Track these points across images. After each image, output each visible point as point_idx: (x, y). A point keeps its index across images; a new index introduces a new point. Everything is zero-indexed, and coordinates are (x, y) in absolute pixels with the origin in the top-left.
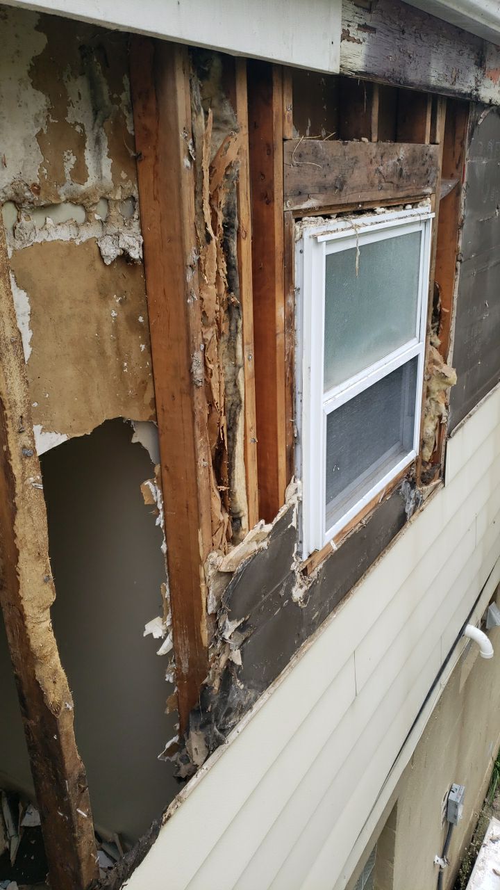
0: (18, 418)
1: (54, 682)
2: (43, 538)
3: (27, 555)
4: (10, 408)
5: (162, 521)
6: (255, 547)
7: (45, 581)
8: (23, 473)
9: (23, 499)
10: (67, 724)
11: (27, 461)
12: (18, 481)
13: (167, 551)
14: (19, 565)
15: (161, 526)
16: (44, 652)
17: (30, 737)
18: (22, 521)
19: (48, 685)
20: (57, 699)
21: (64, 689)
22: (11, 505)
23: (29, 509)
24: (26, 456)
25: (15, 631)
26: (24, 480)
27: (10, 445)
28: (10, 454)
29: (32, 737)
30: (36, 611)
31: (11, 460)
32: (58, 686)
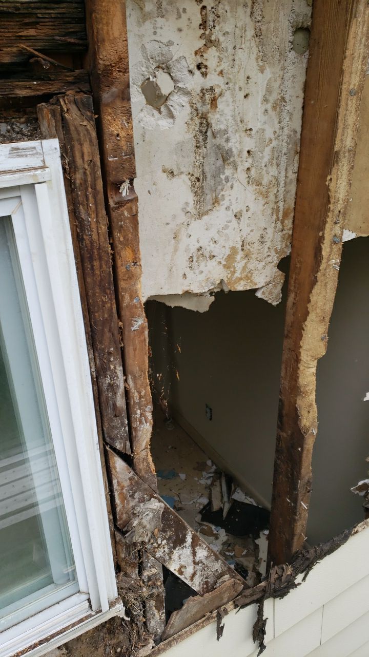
0: (337, 212)
1: (309, 412)
2: (329, 307)
3: (314, 317)
4: (334, 203)
7: (322, 339)
8: (330, 255)
9: (324, 275)
10: (310, 443)
11: (334, 247)
12: (324, 261)
14: (306, 323)
16: (307, 389)
17: (279, 444)
18: (318, 291)
19: (303, 413)
20: (308, 424)
21: (314, 419)
22: (313, 278)
23: (326, 283)
24: (335, 243)
25: (288, 368)
26: (329, 260)
27: (326, 232)
28: (324, 239)
29: (281, 444)
30: (309, 358)
31: (323, 244)
32: (311, 415)
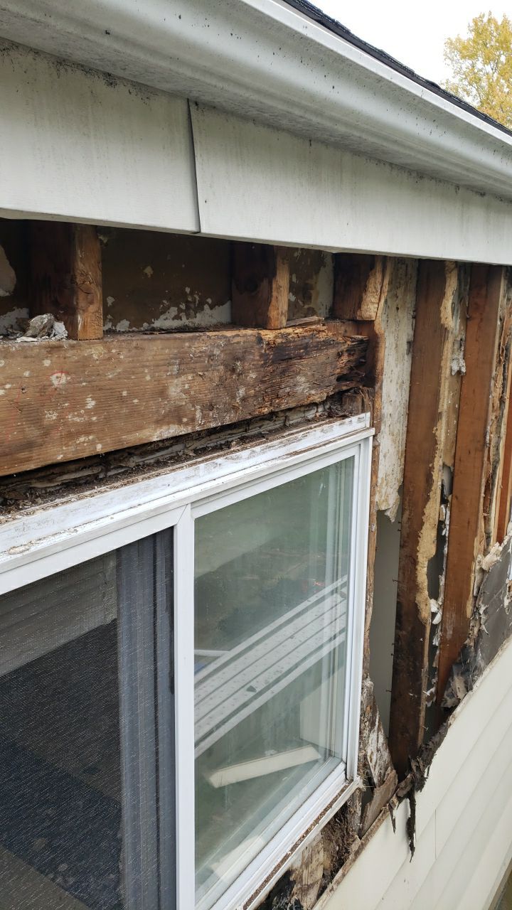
5: (447, 532)
6: (495, 558)
10: (428, 632)
12: (434, 483)
13: (448, 553)
14: (422, 531)
15: (447, 535)
16: (424, 585)
20: (426, 615)
22: (426, 497)
30: (423, 560)
